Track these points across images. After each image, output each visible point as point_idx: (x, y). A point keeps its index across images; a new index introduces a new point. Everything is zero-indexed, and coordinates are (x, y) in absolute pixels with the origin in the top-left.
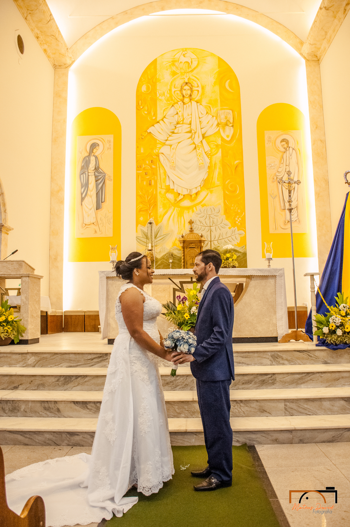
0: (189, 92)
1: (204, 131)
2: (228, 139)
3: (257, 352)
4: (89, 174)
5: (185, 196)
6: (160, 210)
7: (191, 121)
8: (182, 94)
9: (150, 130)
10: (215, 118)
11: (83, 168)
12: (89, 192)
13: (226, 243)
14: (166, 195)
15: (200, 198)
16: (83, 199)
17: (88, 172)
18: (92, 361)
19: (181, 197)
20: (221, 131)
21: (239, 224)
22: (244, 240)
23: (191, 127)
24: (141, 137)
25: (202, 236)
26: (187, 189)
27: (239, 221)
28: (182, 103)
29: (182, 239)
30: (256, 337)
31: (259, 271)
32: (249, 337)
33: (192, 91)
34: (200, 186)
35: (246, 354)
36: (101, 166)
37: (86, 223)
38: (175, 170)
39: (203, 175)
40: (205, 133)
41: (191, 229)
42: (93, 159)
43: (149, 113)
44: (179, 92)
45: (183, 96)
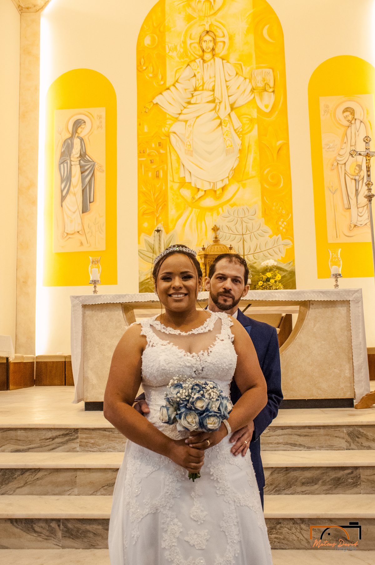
0: (211, 45)
1: (232, 99)
2: (268, 111)
3: (324, 427)
4: (72, 163)
5: (206, 192)
6: (172, 212)
7: (214, 86)
8: (201, 47)
9: (158, 99)
10: (248, 80)
11: (63, 154)
12: (72, 188)
13: (266, 258)
14: (180, 191)
15: (228, 195)
16: (63, 198)
17: (71, 161)
18: (53, 442)
19: (201, 193)
20: (257, 99)
21: (284, 230)
22: (291, 253)
23: (214, 94)
24: (144, 110)
25: (231, 248)
26: (210, 182)
27: (283, 226)
28: (202, 61)
29: (203, 253)
30: (318, 398)
31: (321, 294)
32: (306, 398)
33: (215, 43)
34: (228, 177)
35: (305, 430)
36: (88, 152)
37: (68, 232)
38: (192, 156)
39: (232, 163)
40: (234, 103)
41: (216, 238)
42: (77, 142)
43: (155, 76)
44: (197, 45)
45: (203, 51)
